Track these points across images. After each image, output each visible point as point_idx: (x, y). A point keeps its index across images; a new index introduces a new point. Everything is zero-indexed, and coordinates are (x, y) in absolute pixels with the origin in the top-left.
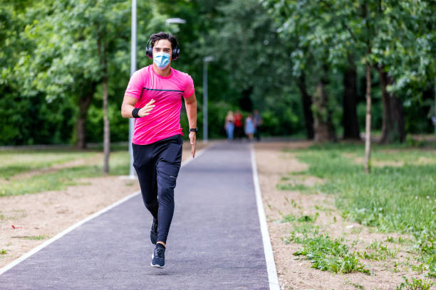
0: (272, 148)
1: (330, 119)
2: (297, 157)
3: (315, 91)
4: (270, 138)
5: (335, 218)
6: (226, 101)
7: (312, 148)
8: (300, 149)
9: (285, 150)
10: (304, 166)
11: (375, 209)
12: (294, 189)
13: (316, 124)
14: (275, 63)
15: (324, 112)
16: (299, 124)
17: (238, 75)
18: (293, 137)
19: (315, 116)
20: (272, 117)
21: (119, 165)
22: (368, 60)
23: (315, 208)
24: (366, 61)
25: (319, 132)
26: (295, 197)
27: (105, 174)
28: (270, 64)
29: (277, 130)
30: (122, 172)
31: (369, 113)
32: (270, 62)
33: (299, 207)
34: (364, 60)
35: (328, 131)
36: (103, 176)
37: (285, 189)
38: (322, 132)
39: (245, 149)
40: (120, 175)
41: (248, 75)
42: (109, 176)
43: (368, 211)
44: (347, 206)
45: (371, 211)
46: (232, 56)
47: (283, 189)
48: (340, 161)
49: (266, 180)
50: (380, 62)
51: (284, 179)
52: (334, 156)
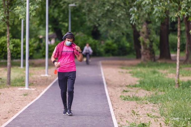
0: (113, 65)
1: (151, 46)
2: (130, 73)
3: (142, 28)
4: (111, 57)
5: (160, 124)
6: (84, 32)
7: (139, 65)
8: (132, 66)
9: (122, 66)
10: (135, 80)
11: (186, 119)
12: (132, 100)
13: (142, 49)
14: (116, 10)
15: (147, 41)
16: (130, 48)
17: (91, 17)
18: (126, 57)
19: (141, 44)
20: (113, 43)
21: (16, 78)
22: (179, 14)
23: (147, 115)
24: (178, 15)
25: (144, 55)
26: (133, 106)
27: (8, 86)
28: (113, 10)
29: (116, 52)
30: (18, 83)
31: (179, 48)
32: (113, 8)
33: (137, 115)
34: (176, 14)
35: (150, 54)
36: (7, 87)
37: (126, 100)
38: (146, 54)
39: (97, 65)
40: (18, 86)
41: (98, 17)
42: (11, 87)
43: (181, 119)
44: (167, 114)
45: (183, 119)
46: (88, 4)
47: (125, 100)
48: (159, 76)
49: (113, 91)
50: (186, 14)
51: (124, 91)
52: (154, 72)
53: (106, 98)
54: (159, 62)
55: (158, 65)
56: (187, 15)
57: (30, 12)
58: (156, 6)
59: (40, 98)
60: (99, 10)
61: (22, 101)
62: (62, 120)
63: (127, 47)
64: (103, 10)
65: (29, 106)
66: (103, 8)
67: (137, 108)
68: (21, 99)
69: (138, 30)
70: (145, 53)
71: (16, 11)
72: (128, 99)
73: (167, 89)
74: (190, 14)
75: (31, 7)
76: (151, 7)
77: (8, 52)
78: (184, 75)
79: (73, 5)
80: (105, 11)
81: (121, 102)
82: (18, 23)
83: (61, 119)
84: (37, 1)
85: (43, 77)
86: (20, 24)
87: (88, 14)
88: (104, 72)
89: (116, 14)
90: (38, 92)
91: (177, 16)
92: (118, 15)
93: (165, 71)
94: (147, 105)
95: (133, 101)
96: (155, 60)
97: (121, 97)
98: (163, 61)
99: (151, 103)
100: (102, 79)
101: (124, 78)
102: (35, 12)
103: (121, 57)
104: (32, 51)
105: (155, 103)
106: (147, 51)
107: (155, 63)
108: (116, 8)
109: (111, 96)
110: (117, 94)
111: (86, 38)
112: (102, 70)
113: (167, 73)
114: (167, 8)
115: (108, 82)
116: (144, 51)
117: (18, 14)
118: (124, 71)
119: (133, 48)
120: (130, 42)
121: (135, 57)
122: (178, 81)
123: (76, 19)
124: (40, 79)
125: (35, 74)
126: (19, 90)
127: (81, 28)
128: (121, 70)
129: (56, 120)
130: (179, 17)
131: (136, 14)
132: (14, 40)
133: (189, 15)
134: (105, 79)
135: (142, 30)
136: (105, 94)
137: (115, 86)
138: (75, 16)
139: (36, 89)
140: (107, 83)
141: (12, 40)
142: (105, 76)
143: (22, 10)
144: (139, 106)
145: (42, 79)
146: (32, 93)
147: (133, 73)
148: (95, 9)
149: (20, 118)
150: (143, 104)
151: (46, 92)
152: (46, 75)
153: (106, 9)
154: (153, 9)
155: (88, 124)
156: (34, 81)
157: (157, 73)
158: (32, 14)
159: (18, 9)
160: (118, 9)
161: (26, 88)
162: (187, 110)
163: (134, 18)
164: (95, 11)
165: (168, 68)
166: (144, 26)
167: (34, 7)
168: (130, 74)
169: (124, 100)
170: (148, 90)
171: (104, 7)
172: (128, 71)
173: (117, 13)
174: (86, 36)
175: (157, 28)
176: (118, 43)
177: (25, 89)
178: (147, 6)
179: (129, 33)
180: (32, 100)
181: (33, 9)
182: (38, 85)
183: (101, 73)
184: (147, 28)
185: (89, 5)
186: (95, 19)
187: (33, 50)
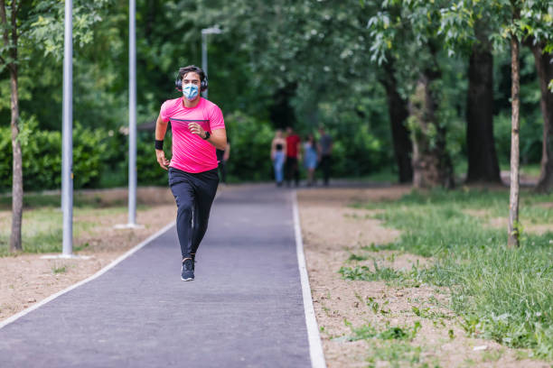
0: (331, 201)
1: (441, 144)
2: (378, 217)
3: (413, 91)
5: (451, 332)
6: (244, 111)
7: (407, 200)
8: (386, 201)
9: (357, 203)
10: (394, 234)
11: (529, 315)
12: (373, 277)
13: (416, 154)
14: (338, 40)
15: (430, 130)
16: (383, 154)
17: (266, 62)
18: (371, 179)
19: (413, 137)
21: (41, 234)
22: (514, 30)
23: (414, 314)
24: (510, 33)
25: (420, 168)
26: (374, 292)
27: (15, 251)
28: (328, 40)
29: (341, 166)
30: (46, 246)
31: (516, 131)
32: (326, 36)
33: (383, 312)
34: (507, 30)
35: (438, 167)
36: (11, 255)
37: (357, 278)
38: (427, 168)
39: (283, 202)
40: (43, 252)
41: (287, 62)
42: (21, 254)
43: (514, 318)
44: (475, 308)
45: (520, 318)
46: (254, 25)
47: (353, 278)
48: (462, 224)
49: (320, 260)
50: (536, 35)
51: (354, 257)
52: (450, 215)
53: (297, 273)
54: (467, 189)
55: (462, 199)
56: (541, 36)
57: (78, 33)
58: (445, 12)
59: (100, 277)
60: (288, 41)
61: (48, 285)
62: (153, 324)
63: (372, 151)
64: (299, 40)
65: (64, 295)
66: (297, 36)
67: (385, 296)
68: (43, 282)
69: (404, 96)
70: (423, 164)
71: (37, 31)
72: (362, 276)
73: (481, 250)
74: (549, 35)
75: (78, 18)
76: (432, 11)
77: (15, 154)
78: (538, 219)
79: (215, 30)
80: (305, 44)
81: (341, 283)
82: (52, 80)
83: (149, 322)
84: (98, 2)
85: (122, 230)
86: (60, 85)
87: (257, 53)
88: (300, 215)
89: (337, 51)
90: (99, 264)
91: (510, 37)
92: (345, 54)
93: (483, 213)
94: (418, 289)
95: (378, 280)
96: (453, 186)
97: (342, 271)
98: (479, 188)
99: (430, 286)
100: (294, 232)
101: (358, 232)
102: (91, 33)
103: (356, 181)
104: (95, 165)
105: (441, 285)
106: (429, 158)
107: (452, 193)
108: (337, 33)
109: (314, 270)
110: (330, 266)
111: (254, 127)
112: (296, 210)
113: (487, 217)
114: (478, 12)
115: (309, 238)
116: (421, 159)
117: (42, 41)
118: (362, 213)
119: (391, 153)
120: (380, 135)
121: (396, 178)
122: (516, 229)
123: (225, 73)
124: (112, 235)
125: (100, 224)
126: (43, 260)
127: (239, 98)
128: (351, 211)
129: (135, 325)
130: (514, 37)
131: (386, 35)
132: (45, 134)
133: (546, 36)
134: (303, 232)
135: (414, 98)
136: (297, 266)
137: (329, 249)
138: (220, 65)
139: (93, 256)
140: (304, 242)
141: (38, 134)
142: (301, 225)
143: (53, 28)
144: (392, 292)
145: (118, 236)
146: (82, 267)
147: (387, 218)
148: (275, 38)
149: (26, 321)
150: (407, 287)
151: (120, 264)
152: (131, 225)
153: (307, 37)
154: (436, 17)
155: (229, 334)
156: (94, 240)
157: (458, 215)
158: (81, 39)
159: (43, 26)
160: (341, 36)
161: (66, 255)
162: (534, 291)
163: (381, 47)
164: (276, 45)
165: (491, 204)
166: (421, 87)
167: (88, 19)
168: (379, 222)
169: (349, 280)
170: (424, 255)
171: (303, 33)
172: (372, 213)
173: (341, 49)
174: (252, 120)
175: (459, 97)
176: (346, 140)
177: (61, 256)
178: (419, 9)
179: (380, 110)
180: (76, 282)
181: (85, 26)
182: (102, 249)
183: (291, 218)
184: (429, 93)
185: (258, 29)
186: (277, 68)
187: (99, 161)
